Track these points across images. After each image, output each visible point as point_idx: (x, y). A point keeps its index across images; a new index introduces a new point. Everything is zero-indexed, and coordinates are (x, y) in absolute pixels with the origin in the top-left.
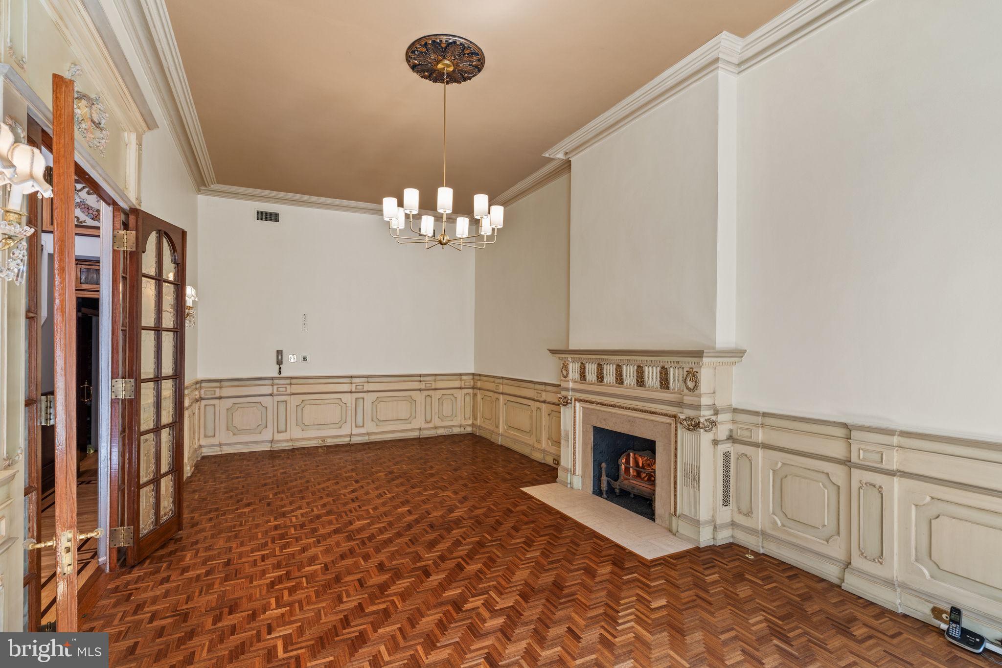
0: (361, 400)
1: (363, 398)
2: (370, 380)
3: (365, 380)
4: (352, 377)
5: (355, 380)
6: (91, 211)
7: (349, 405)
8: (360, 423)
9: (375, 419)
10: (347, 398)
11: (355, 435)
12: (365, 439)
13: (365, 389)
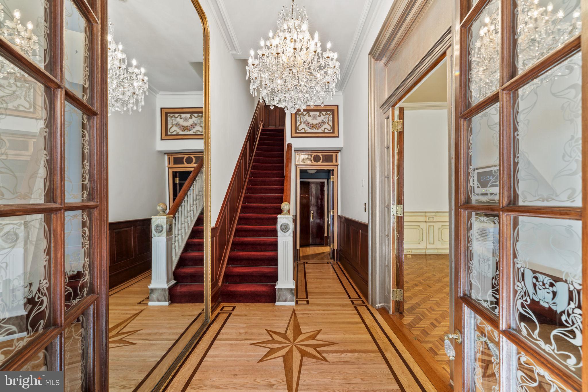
0: (432, 227)
1: (433, 226)
2: (437, 214)
3: (434, 214)
4: (426, 212)
5: (428, 214)
6: (310, 125)
7: (424, 229)
8: (432, 241)
9: (440, 239)
10: (423, 225)
11: (429, 249)
12: (435, 252)
13: (435, 220)
